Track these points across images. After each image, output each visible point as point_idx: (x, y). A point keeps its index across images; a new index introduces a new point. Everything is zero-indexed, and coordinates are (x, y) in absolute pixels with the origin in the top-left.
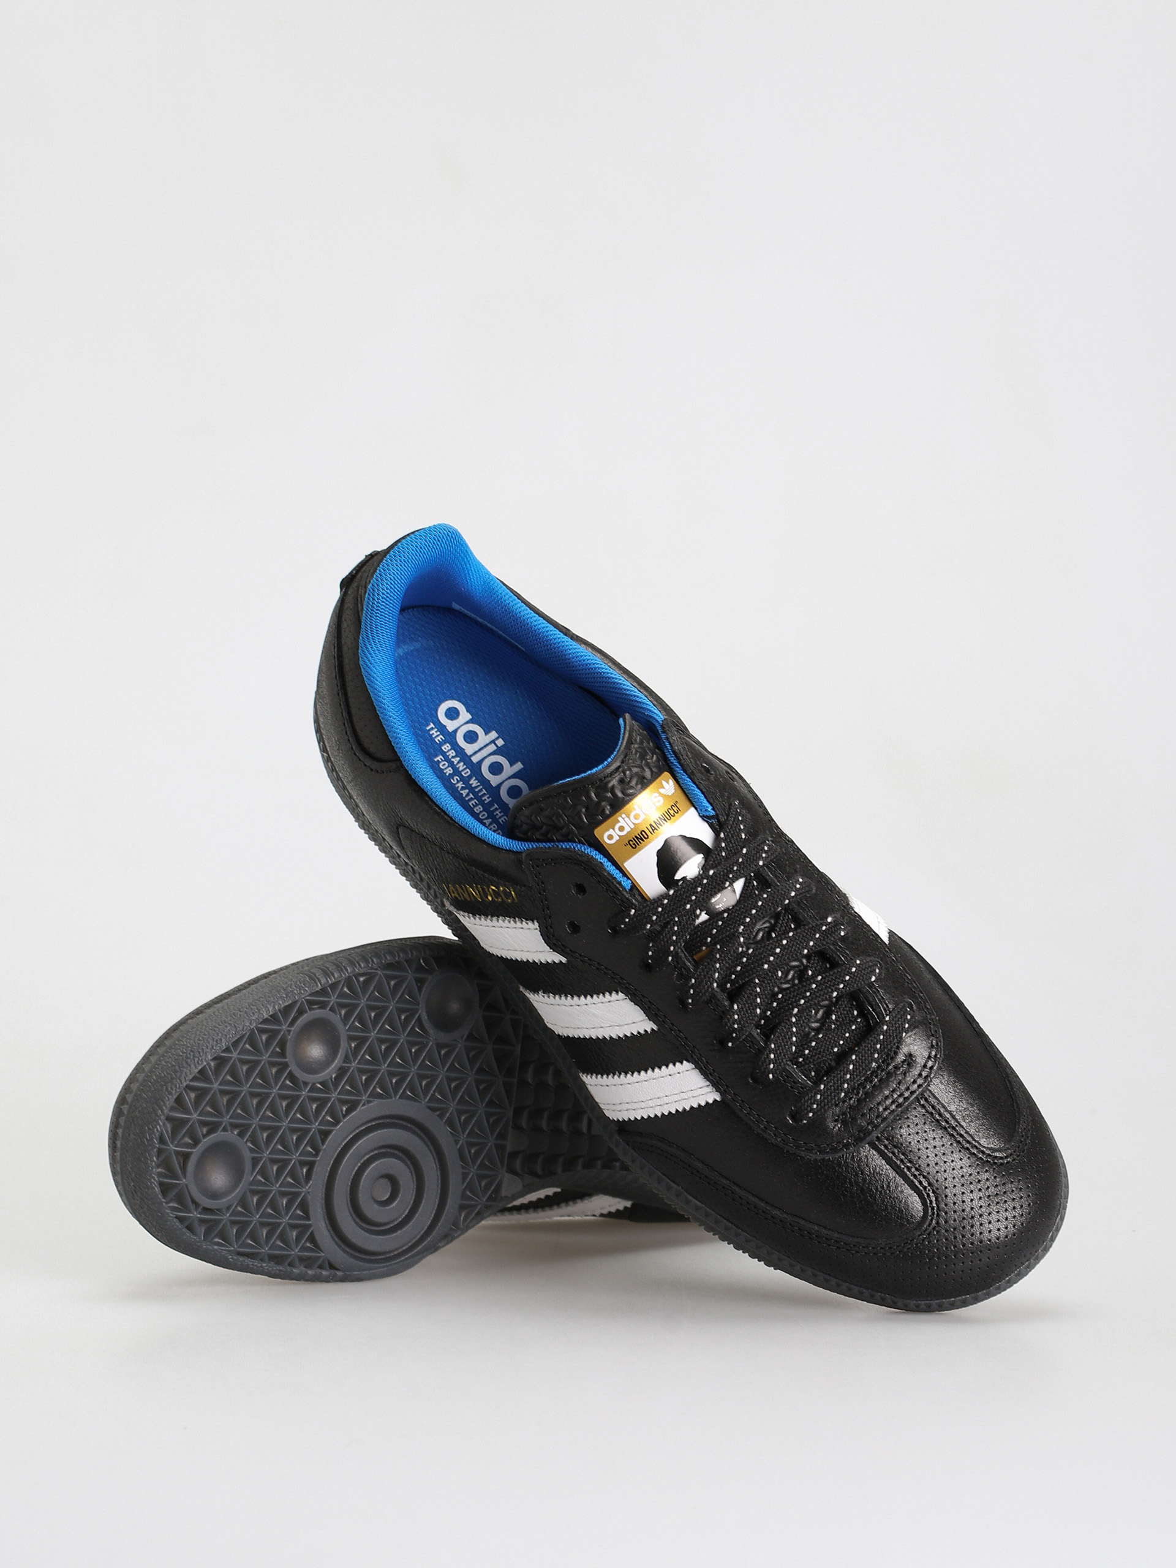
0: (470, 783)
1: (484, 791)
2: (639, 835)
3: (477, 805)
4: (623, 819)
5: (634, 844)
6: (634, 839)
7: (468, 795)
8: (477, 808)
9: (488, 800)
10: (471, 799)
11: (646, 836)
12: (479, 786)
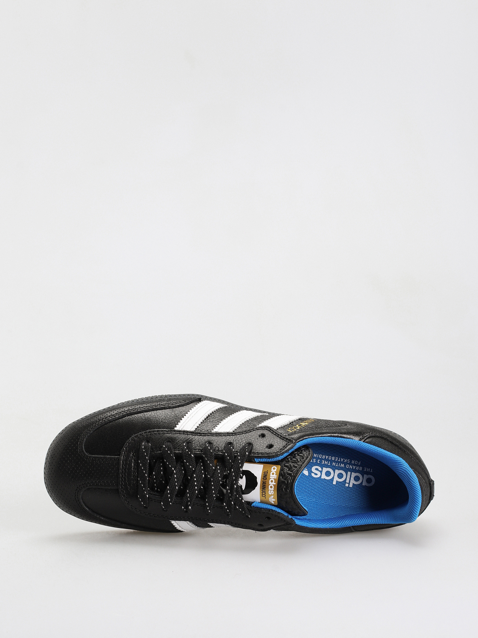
0: (343, 464)
1: (337, 465)
2: (267, 477)
3: (335, 459)
4: (275, 477)
5: (265, 473)
6: (267, 475)
7: (341, 460)
8: (334, 459)
9: (333, 464)
10: (338, 459)
11: (264, 479)
12: (340, 466)
